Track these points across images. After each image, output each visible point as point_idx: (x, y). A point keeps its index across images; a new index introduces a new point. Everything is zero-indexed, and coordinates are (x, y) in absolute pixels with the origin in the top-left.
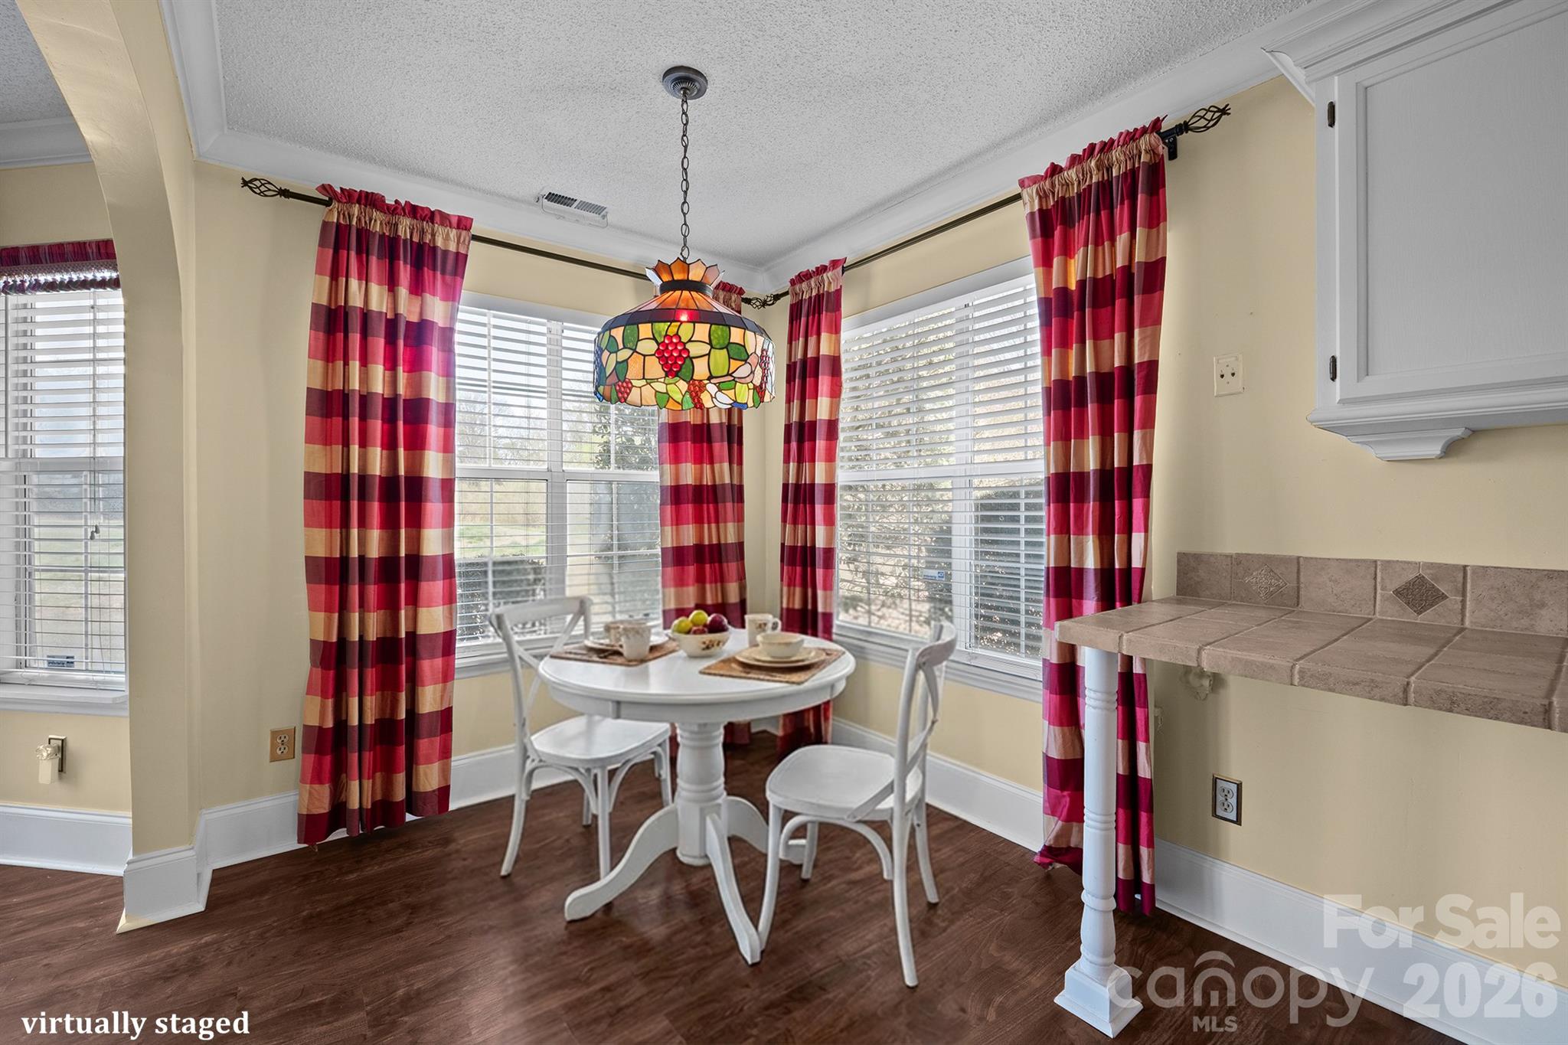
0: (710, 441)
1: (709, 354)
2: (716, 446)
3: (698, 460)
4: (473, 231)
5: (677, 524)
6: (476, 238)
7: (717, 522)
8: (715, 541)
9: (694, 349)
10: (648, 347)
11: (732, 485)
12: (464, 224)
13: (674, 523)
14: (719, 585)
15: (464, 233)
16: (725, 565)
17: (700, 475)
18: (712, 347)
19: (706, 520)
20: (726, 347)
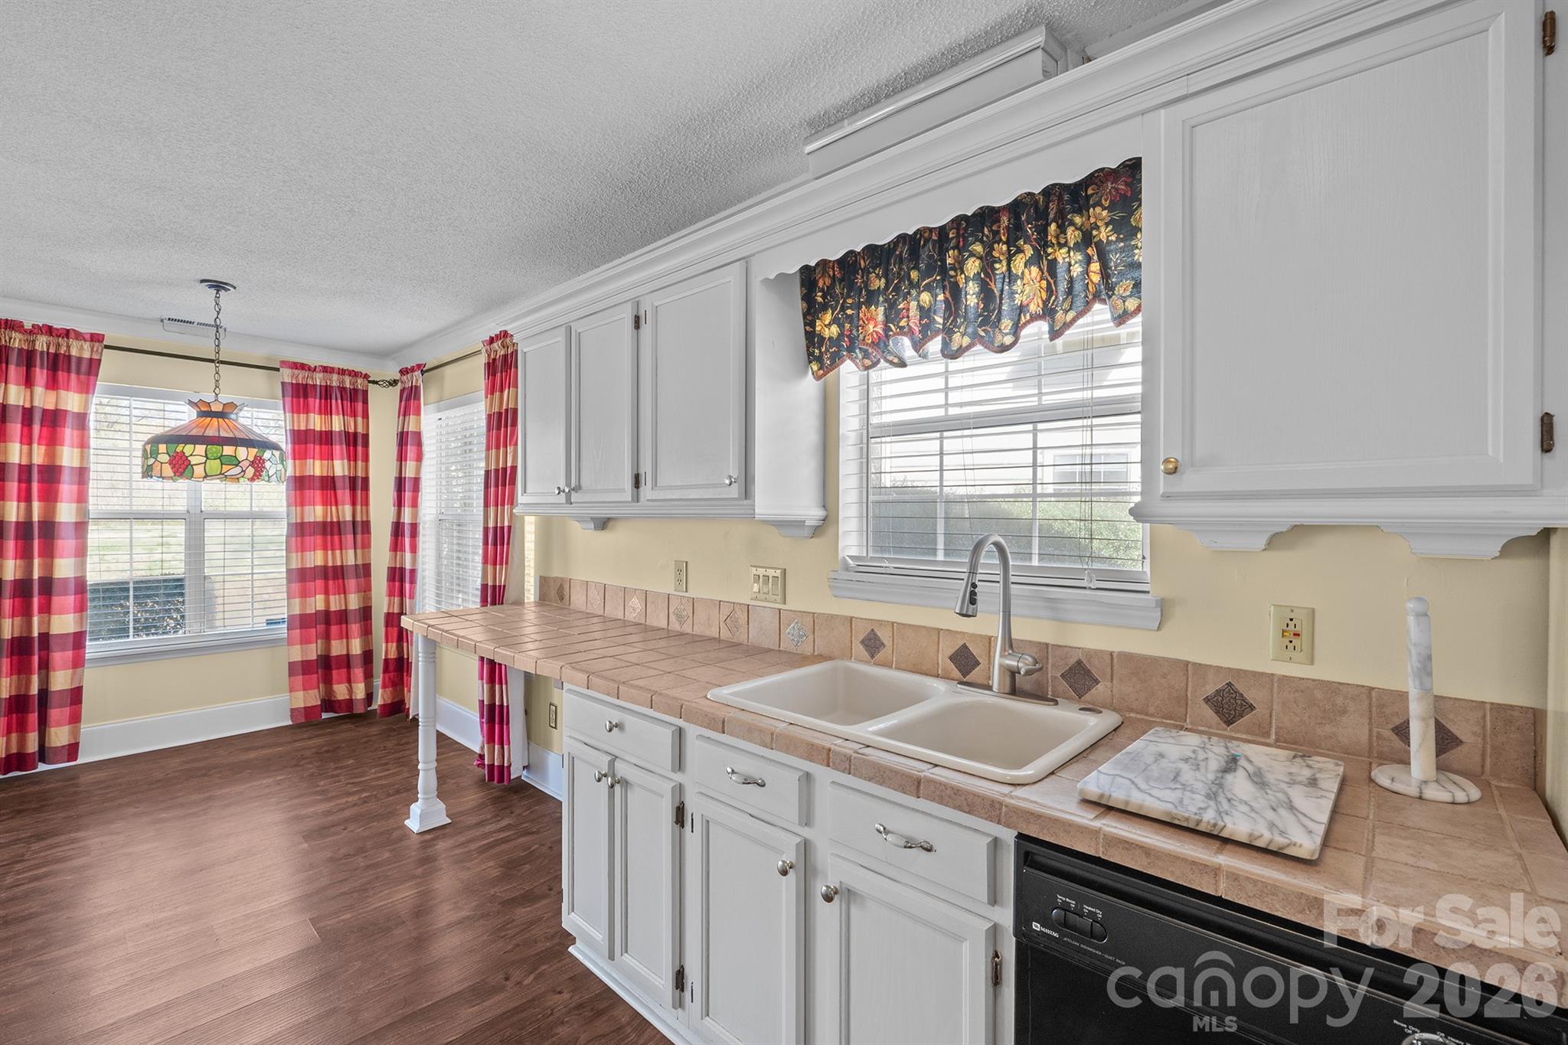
0: (334, 489)
1: (205, 463)
2: (339, 492)
3: (325, 503)
4: (105, 343)
5: (302, 551)
6: (107, 347)
7: (341, 549)
8: (339, 563)
9: (193, 460)
10: (165, 458)
11: (354, 522)
12: (96, 338)
13: (300, 550)
14: (342, 596)
15: (97, 344)
16: (346, 581)
17: (325, 514)
18: (207, 458)
19: (329, 547)
20: (219, 458)
